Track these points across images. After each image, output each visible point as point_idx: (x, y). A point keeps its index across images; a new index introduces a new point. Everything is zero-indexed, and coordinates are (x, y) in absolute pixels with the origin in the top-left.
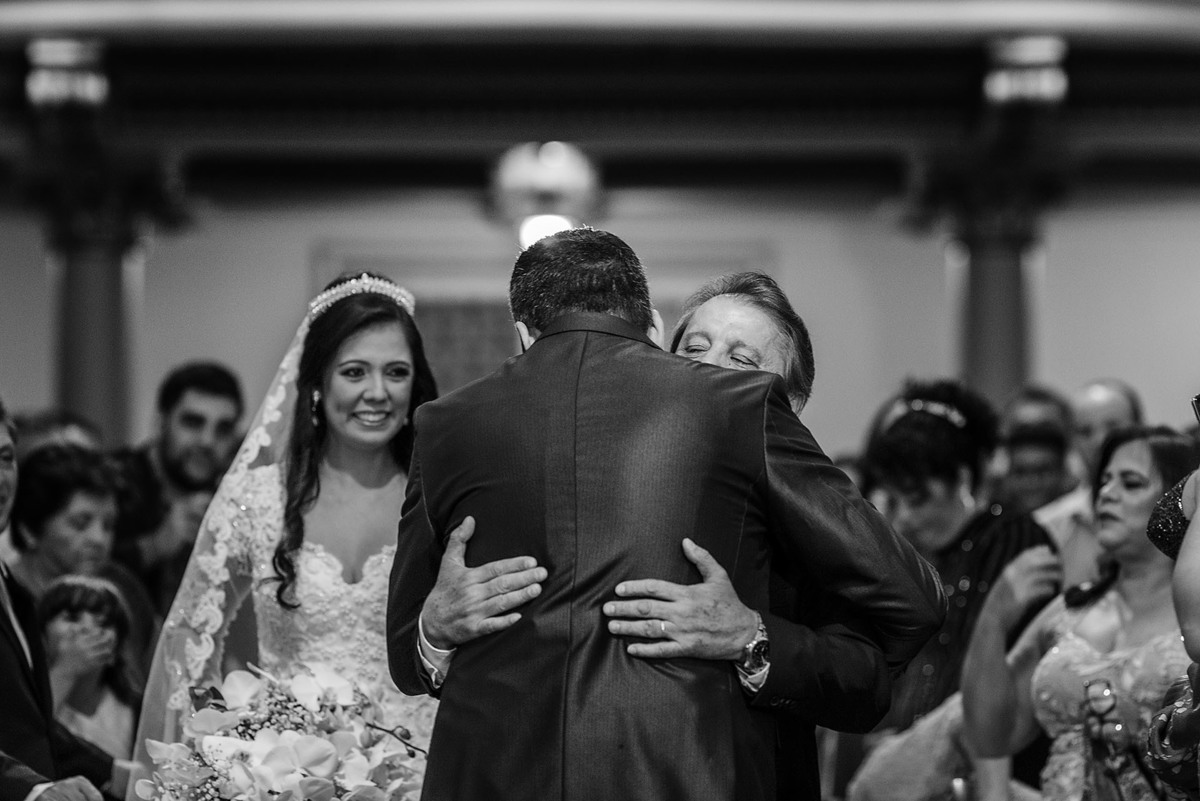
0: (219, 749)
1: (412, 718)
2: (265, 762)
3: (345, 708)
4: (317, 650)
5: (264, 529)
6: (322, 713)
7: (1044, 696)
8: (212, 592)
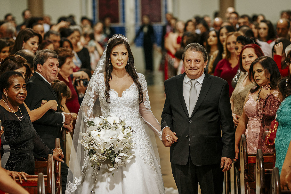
0: (94, 134)
1: (132, 123)
2: (103, 136)
3: (118, 123)
4: (113, 110)
5: (101, 86)
6: (114, 125)
7: (246, 110)
8: (91, 99)
